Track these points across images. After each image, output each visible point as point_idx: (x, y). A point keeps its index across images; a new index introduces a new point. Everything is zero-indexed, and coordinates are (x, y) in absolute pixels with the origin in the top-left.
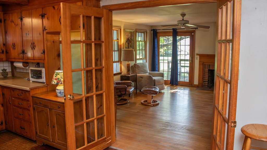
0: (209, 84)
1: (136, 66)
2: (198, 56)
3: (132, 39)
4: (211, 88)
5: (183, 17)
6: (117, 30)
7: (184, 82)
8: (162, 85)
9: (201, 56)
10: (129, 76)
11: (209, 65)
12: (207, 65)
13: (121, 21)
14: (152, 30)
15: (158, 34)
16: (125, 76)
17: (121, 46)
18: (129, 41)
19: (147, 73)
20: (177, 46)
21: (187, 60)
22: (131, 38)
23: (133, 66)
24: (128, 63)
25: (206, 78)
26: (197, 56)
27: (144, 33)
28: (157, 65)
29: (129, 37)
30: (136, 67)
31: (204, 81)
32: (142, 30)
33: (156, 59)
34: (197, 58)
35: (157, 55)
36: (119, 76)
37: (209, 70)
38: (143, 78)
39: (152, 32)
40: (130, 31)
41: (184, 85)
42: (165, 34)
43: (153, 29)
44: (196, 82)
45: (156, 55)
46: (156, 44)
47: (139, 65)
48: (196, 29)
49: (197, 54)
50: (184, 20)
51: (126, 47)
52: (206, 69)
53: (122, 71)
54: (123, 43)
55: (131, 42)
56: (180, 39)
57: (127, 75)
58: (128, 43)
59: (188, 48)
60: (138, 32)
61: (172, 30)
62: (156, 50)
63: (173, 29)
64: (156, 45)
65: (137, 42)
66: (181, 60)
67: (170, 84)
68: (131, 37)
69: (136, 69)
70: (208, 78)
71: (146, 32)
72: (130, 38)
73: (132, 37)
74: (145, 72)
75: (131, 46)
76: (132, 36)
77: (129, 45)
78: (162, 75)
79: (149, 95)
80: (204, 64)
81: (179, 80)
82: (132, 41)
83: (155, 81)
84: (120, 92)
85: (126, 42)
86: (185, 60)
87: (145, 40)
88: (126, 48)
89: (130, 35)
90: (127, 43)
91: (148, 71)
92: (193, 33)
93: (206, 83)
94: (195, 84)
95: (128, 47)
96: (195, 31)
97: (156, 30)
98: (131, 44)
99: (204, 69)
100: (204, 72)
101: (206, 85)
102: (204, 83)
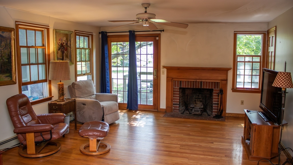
0: (180, 107)
1: (75, 85)
2: (165, 70)
3: (69, 44)
4: (183, 113)
5: (146, 8)
6: (42, 31)
7: (147, 105)
8: (116, 113)
9: (170, 69)
10: (61, 105)
11: (181, 82)
12: (178, 81)
13: (50, 17)
14: (100, 33)
15: (109, 39)
16: (55, 104)
17: (49, 55)
18: (64, 48)
19: (93, 96)
20: (136, 56)
21: (150, 73)
22: (67, 44)
23: (70, 86)
24: (60, 83)
25: (177, 99)
26: (163, 70)
27: (88, 37)
28: (108, 82)
29: (64, 42)
30: (75, 88)
31: (174, 104)
32: (84, 33)
33: (106, 73)
34: (163, 73)
35: (108, 68)
36: (46, 105)
37: (180, 88)
39: (100, 35)
40: (65, 33)
41: (146, 109)
42: (119, 38)
43: (102, 32)
44: (163, 105)
45: (106, 69)
46: (106, 52)
47: (80, 84)
48: (161, 31)
49: (164, 67)
50: (147, 12)
51: (59, 57)
52: (176, 87)
53: (52, 96)
54: (54, 52)
55: (67, 50)
56: (140, 46)
57: (58, 103)
58: (62, 51)
59: (151, 58)
60: (79, 35)
61: (128, 33)
62: (106, 61)
63: (130, 32)
64: (106, 54)
65: (77, 50)
66: (141, 73)
67: (127, 108)
68: (67, 42)
69: (76, 91)
70: (179, 99)
71: (90, 35)
72: (65, 44)
73: (69, 42)
74: (90, 94)
75: (67, 56)
76: (68, 40)
77: (64, 54)
78: (115, 98)
79: (92, 139)
80: (174, 80)
81: (139, 103)
82: (69, 48)
83: (104, 108)
84: (42, 136)
85: (59, 50)
86: (147, 73)
87: (91, 47)
88: (58, 59)
89: (65, 39)
90: (59, 52)
91: (94, 92)
92: (158, 37)
93: (177, 107)
94: (161, 107)
95: (62, 58)
96: (160, 34)
97: (106, 33)
98: (67, 52)
99: (174, 87)
100: (174, 91)
101: (177, 110)
102: (174, 107)
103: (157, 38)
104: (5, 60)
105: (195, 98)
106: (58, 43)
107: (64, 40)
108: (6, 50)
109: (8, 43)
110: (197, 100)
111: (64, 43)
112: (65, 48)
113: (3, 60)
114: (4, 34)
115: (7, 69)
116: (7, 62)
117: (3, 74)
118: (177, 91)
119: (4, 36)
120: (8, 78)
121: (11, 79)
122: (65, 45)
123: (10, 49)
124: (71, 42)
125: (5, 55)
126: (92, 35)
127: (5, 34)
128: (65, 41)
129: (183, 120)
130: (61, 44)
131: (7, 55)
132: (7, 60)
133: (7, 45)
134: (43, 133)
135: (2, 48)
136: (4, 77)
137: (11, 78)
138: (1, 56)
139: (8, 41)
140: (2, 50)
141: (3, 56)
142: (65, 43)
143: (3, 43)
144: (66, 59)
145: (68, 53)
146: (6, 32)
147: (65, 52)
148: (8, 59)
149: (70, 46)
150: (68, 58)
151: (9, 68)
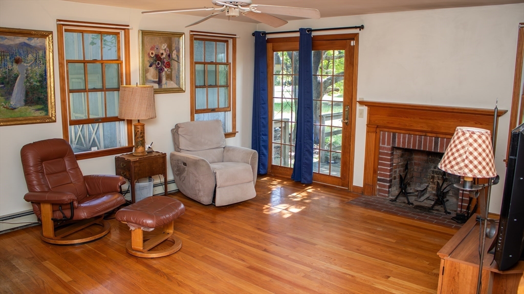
0: (391, 188)
2: (365, 109)
3: (174, 56)
6: (117, 34)
7: (330, 175)
9: (373, 107)
10: (129, 162)
11: (395, 134)
12: (389, 133)
17: (128, 75)
18: (163, 62)
22: (169, 56)
26: (362, 108)
27: (227, 42)
28: (264, 126)
29: (162, 51)
30: (179, 133)
31: (379, 180)
33: (262, 110)
34: (361, 114)
35: (266, 99)
37: (393, 148)
38: (186, 165)
41: (328, 184)
42: (286, 43)
44: (358, 179)
45: (262, 102)
48: (359, 28)
49: (362, 103)
52: (386, 146)
55: (169, 65)
58: (157, 67)
60: (204, 40)
61: (298, 34)
62: (261, 86)
63: (301, 31)
64: (262, 75)
65: (197, 65)
67: (293, 178)
68: (171, 51)
69: (181, 138)
70: (391, 172)
71: (232, 40)
72: (164, 56)
73: (175, 52)
75: (169, 77)
76: (173, 48)
77: (164, 73)
78: (250, 157)
82: (174, 64)
83: (217, 174)
84: (61, 210)
85: (150, 66)
86: (332, 117)
87: (231, 61)
88: (148, 82)
90: (152, 69)
91: (219, 143)
92: (353, 39)
93: (384, 186)
94: (355, 184)
95: (157, 80)
96: (358, 34)
97: (262, 34)
98: (170, 70)
99: (381, 145)
100: (380, 153)
101: (385, 192)
102: (380, 185)
103: (352, 42)
104: (35, 83)
105: (433, 171)
106: (149, 54)
107: (164, 48)
108: (37, 67)
109: (41, 55)
110: (436, 176)
111: (162, 54)
112: (166, 62)
113: (30, 83)
114: (33, 41)
115: (39, 98)
116: (37, 86)
117: (31, 106)
118: (386, 154)
119: (33, 45)
120: (41, 111)
121: (47, 114)
122: (164, 58)
123: (44, 66)
124: (178, 51)
125: (35, 75)
126: (234, 39)
127: (35, 42)
128: (165, 50)
129: (379, 216)
130: (157, 56)
131: (38, 74)
132: (38, 84)
133: (38, 59)
134: (64, 207)
135: (28, 65)
136: (33, 111)
137: (45, 113)
138: (27, 77)
139: (41, 53)
140: (29, 68)
141: (31, 78)
142: (165, 54)
143: (30, 56)
144: (168, 81)
145: (171, 72)
146: (36, 39)
147: (166, 70)
148: (40, 82)
149: (176, 59)
150: (171, 79)
151: (42, 97)
